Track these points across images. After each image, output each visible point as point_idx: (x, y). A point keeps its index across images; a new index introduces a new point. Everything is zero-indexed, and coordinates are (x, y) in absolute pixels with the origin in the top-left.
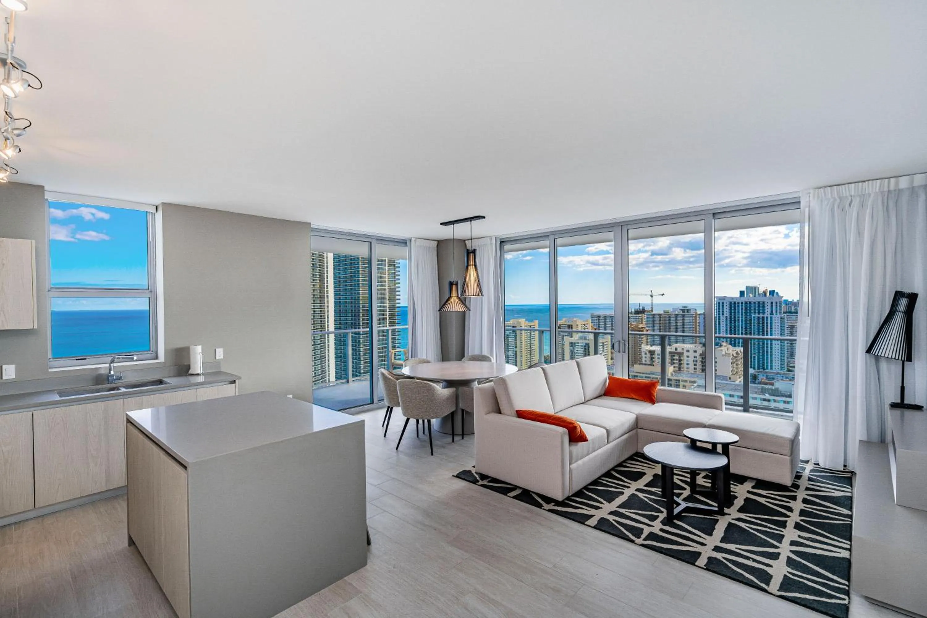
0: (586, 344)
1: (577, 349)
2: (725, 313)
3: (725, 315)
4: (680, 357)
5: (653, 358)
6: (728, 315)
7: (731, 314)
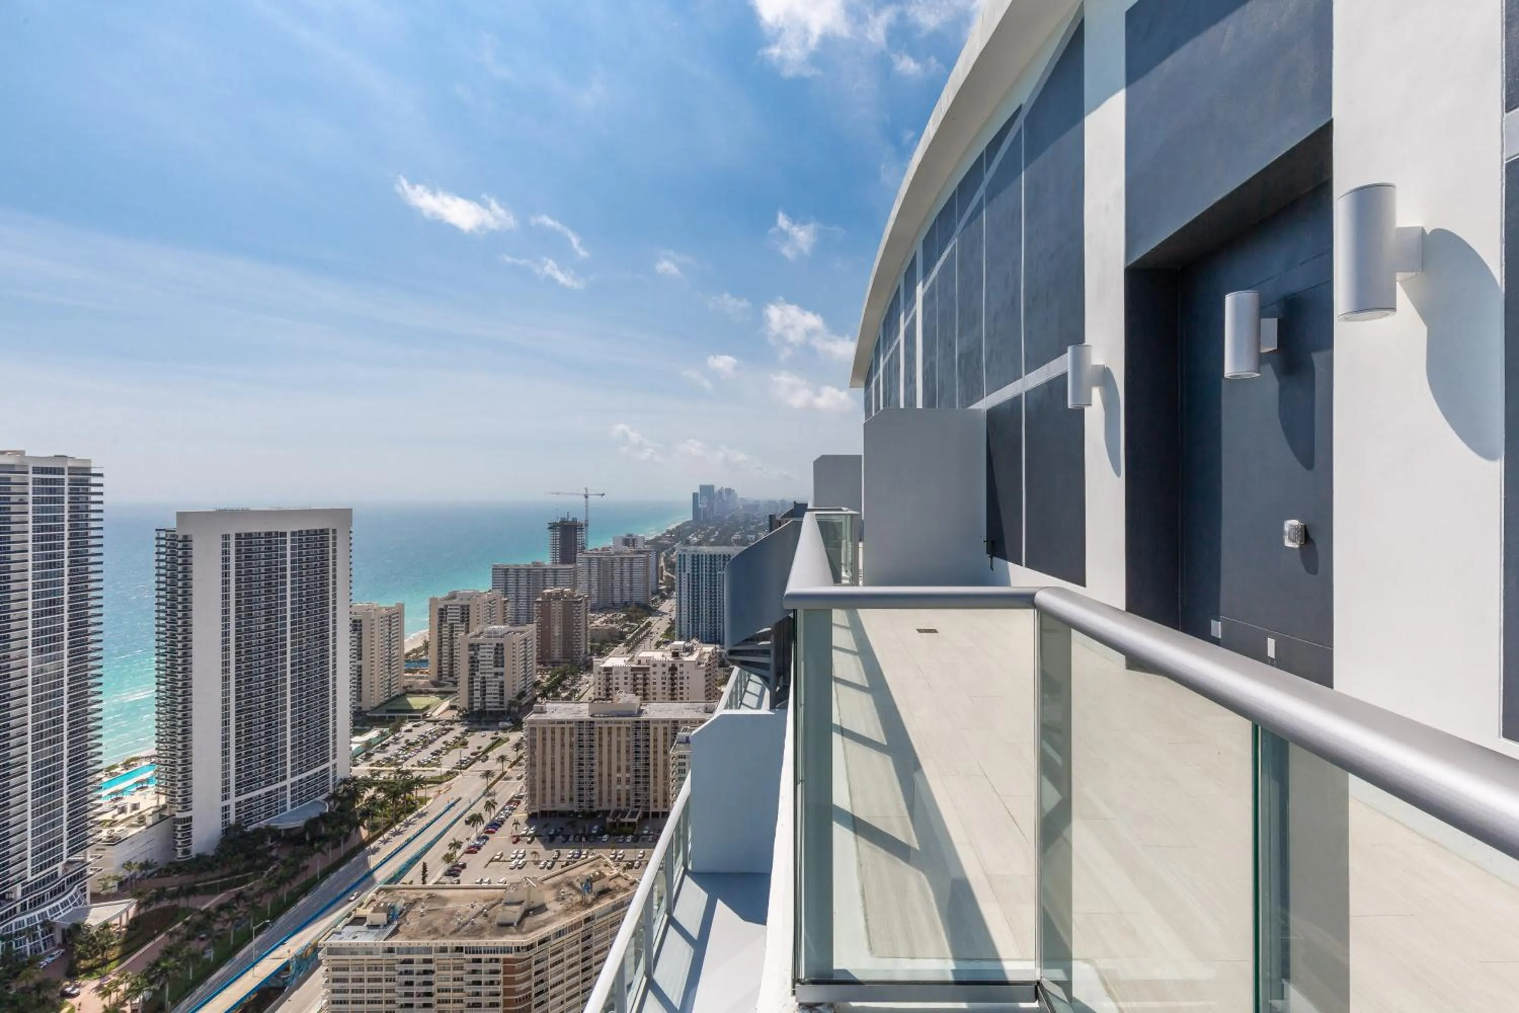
0: (498, 645)
1: (481, 654)
2: (687, 569)
3: (687, 572)
4: (645, 675)
5: (610, 679)
6: (690, 572)
7: (693, 571)
